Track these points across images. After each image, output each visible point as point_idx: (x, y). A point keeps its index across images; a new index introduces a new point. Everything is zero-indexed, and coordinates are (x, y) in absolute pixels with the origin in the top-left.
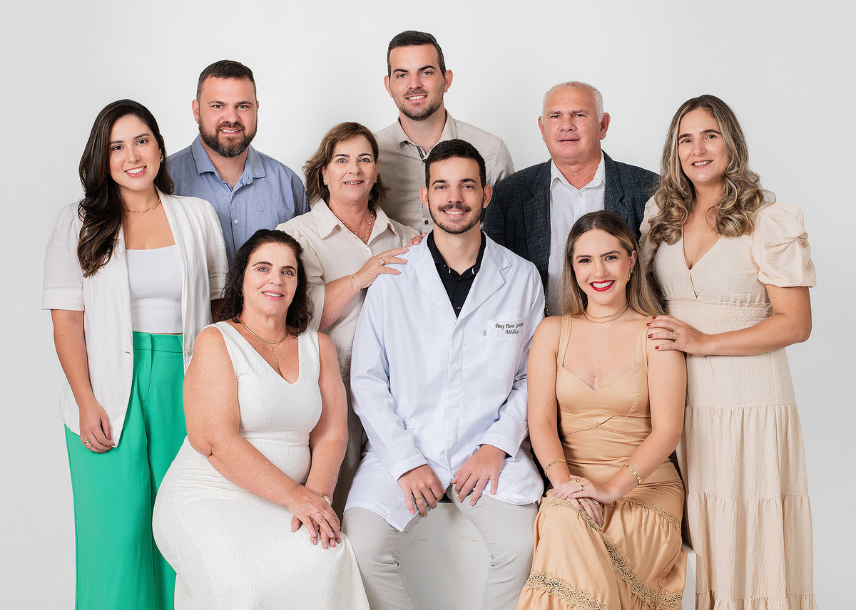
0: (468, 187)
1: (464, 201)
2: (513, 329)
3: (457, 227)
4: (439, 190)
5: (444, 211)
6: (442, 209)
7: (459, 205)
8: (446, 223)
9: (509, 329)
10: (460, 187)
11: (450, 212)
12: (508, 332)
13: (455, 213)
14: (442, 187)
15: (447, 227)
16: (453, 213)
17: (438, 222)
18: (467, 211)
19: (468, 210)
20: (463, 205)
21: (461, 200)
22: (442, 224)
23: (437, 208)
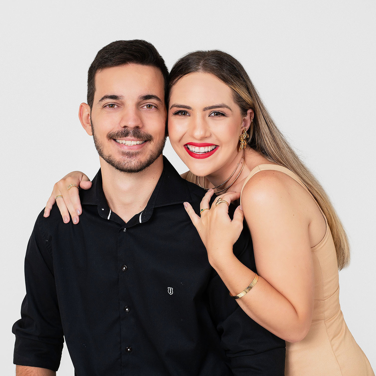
0: (150, 106)
1: (143, 126)
3: (133, 163)
4: (108, 109)
5: (115, 140)
6: (112, 137)
7: (137, 132)
8: (118, 158)
10: (139, 105)
11: (124, 142)
13: (130, 143)
14: (112, 106)
15: (120, 164)
16: (129, 143)
17: (106, 153)
18: (146, 141)
19: (148, 139)
20: (142, 131)
21: (140, 126)
22: (111, 158)
23: (105, 136)
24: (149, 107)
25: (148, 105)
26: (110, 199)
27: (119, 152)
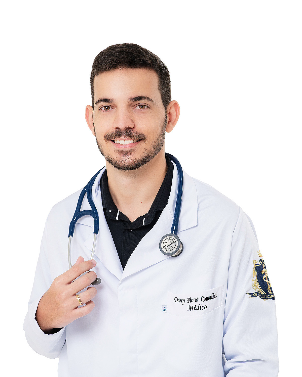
1: (135, 127)
2: (197, 304)
3: (128, 160)
4: (102, 112)
5: (112, 141)
6: (110, 138)
7: (130, 132)
8: (115, 156)
9: (191, 304)
10: (130, 107)
12: (191, 308)
13: (124, 142)
14: (107, 108)
15: (116, 162)
17: (106, 153)
18: (139, 140)
19: (141, 139)
20: (135, 131)
21: (132, 126)
22: (110, 158)
23: (103, 137)
24: (142, 107)
25: (141, 105)
26: (115, 196)
27: (115, 151)
